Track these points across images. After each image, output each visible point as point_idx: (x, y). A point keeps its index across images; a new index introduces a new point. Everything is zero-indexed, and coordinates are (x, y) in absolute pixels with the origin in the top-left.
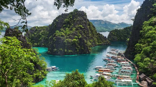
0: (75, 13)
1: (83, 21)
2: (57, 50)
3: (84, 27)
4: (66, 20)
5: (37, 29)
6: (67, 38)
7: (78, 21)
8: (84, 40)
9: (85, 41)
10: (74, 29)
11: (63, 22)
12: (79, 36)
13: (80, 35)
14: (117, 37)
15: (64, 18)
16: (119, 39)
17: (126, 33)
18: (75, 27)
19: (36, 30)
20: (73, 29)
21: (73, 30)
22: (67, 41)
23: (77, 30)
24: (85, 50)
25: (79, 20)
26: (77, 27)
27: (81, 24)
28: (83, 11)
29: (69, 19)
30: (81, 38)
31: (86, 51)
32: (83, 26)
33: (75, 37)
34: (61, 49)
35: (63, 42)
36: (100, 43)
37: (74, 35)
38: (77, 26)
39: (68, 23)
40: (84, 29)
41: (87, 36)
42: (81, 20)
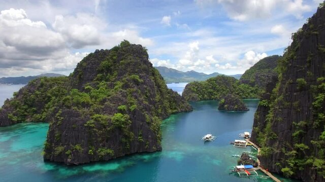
0: (124, 49)
1: (140, 65)
2: (66, 150)
3: (142, 81)
4: (104, 63)
5: (45, 83)
6: (97, 111)
7: (129, 64)
8: (144, 115)
9: (147, 116)
10: (119, 84)
11: (97, 68)
12: (132, 104)
13: (133, 100)
14: (197, 95)
15: (99, 60)
16: (200, 99)
17: (210, 87)
18: (122, 78)
19: (42, 85)
20: (115, 85)
21: (116, 87)
22: (96, 120)
23: (126, 86)
24: (148, 143)
25: (131, 62)
26: (127, 80)
27: (136, 72)
28: (141, 46)
29: (111, 60)
30: (135, 111)
31: (149, 145)
32: (141, 77)
33: (120, 107)
34: (78, 147)
35: (82, 125)
36: (175, 109)
37: (118, 101)
38: (126, 77)
39: (108, 70)
40: (144, 83)
41: (151, 103)
42: (136, 64)
